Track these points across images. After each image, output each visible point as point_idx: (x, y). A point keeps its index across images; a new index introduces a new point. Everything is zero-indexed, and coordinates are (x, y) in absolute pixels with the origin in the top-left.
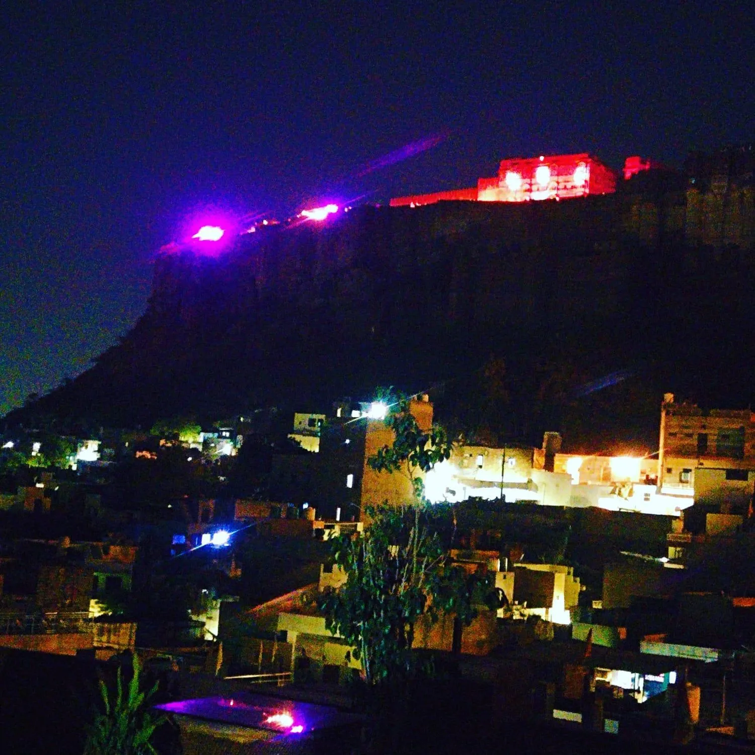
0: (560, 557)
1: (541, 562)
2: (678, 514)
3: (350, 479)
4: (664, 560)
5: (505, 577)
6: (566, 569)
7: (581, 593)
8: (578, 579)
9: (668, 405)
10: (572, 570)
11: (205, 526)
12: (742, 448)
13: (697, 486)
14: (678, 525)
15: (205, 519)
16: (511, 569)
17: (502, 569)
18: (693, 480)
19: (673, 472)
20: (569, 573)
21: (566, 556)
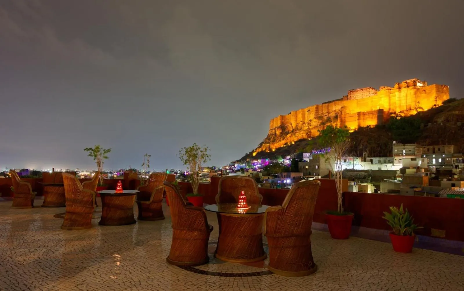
0: (369, 182)
1: (364, 183)
2: (399, 170)
3: (317, 166)
4: (396, 181)
5: (356, 187)
6: (371, 184)
7: (375, 189)
8: (374, 186)
9: (395, 144)
10: (372, 184)
11: (284, 179)
12: (415, 153)
13: (403, 163)
14: (398, 173)
15: (285, 177)
16: (357, 185)
17: (355, 185)
18: (402, 161)
19: (397, 160)
20: (371, 185)
21: (371, 181)
